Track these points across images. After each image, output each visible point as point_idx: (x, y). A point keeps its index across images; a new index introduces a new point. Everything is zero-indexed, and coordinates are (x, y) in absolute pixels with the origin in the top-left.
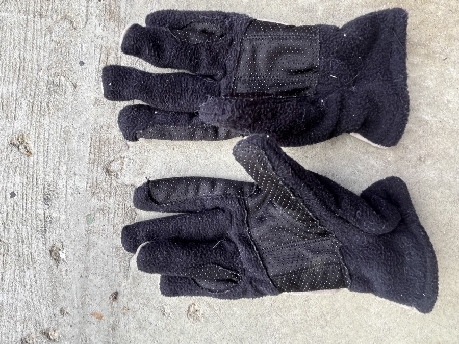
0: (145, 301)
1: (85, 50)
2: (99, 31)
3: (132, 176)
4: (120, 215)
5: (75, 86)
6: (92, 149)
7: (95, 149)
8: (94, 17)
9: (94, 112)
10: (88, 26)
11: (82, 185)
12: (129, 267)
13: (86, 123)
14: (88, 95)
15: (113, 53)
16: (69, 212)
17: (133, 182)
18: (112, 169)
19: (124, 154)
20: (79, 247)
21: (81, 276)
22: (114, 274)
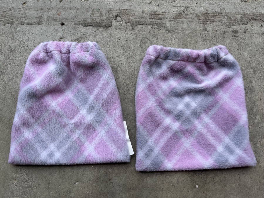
0: (66, 31)
1: (164, 6)
2: (171, 11)
3: (115, 25)
4: (100, 21)
5: (150, 3)
6: (125, 10)
7: (125, 11)
8: (177, 9)
9: (140, 10)
10: (173, 7)
11: (111, 7)
12: (79, 25)
13: (135, 8)
14: (146, 8)
15: (163, 17)
16: (100, 2)
17: (113, 25)
18: (117, 18)
19: (124, 22)
20: (87, 6)
21: (75, 7)
22: (76, 19)
